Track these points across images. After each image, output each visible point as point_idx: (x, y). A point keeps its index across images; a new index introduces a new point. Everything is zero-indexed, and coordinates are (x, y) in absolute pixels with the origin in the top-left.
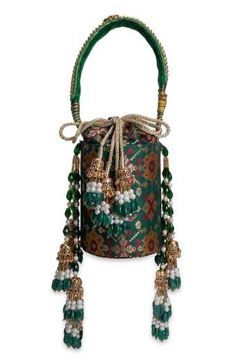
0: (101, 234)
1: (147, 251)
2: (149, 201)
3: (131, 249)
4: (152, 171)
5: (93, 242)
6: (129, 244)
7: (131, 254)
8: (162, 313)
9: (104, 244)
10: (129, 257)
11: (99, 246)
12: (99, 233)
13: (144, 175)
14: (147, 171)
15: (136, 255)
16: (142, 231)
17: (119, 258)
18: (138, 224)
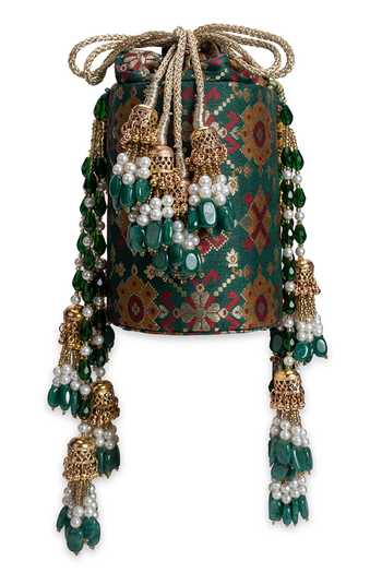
0: (153, 281)
1: (252, 319)
2: (255, 209)
3: (219, 314)
4: (260, 143)
5: (135, 299)
6: (213, 300)
7: (216, 325)
8: (289, 460)
9: (158, 302)
10: (212, 332)
11: (146, 308)
12: (145, 280)
13: (243, 150)
14: (249, 142)
15: (230, 326)
16: (240, 273)
17: (190, 332)
18: (232, 258)
